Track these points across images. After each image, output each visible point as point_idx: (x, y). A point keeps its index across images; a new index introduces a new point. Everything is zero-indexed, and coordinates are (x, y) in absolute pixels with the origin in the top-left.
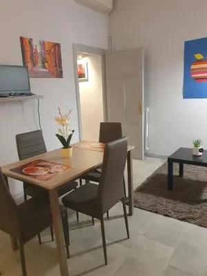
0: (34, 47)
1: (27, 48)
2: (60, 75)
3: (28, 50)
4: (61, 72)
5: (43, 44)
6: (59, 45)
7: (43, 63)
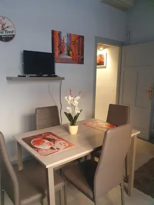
0: (62, 39)
1: (57, 39)
2: (81, 61)
3: (57, 40)
4: (83, 59)
5: (69, 36)
6: (83, 37)
7: (68, 51)
